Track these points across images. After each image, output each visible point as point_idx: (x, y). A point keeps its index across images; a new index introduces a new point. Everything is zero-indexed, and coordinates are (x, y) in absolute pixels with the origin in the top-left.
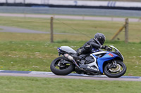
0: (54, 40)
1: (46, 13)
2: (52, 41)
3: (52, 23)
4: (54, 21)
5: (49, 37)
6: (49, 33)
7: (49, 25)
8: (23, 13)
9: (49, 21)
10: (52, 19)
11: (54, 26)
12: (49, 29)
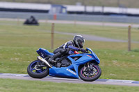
0: (132, 49)
1: (124, 22)
2: (130, 50)
3: (129, 32)
4: (132, 30)
5: (127, 46)
6: (127, 41)
7: (127, 34)
8: (101, 21)
9: (127, 30)
10: (130, 28)
11: (132, 35)
12: (127, 38)
